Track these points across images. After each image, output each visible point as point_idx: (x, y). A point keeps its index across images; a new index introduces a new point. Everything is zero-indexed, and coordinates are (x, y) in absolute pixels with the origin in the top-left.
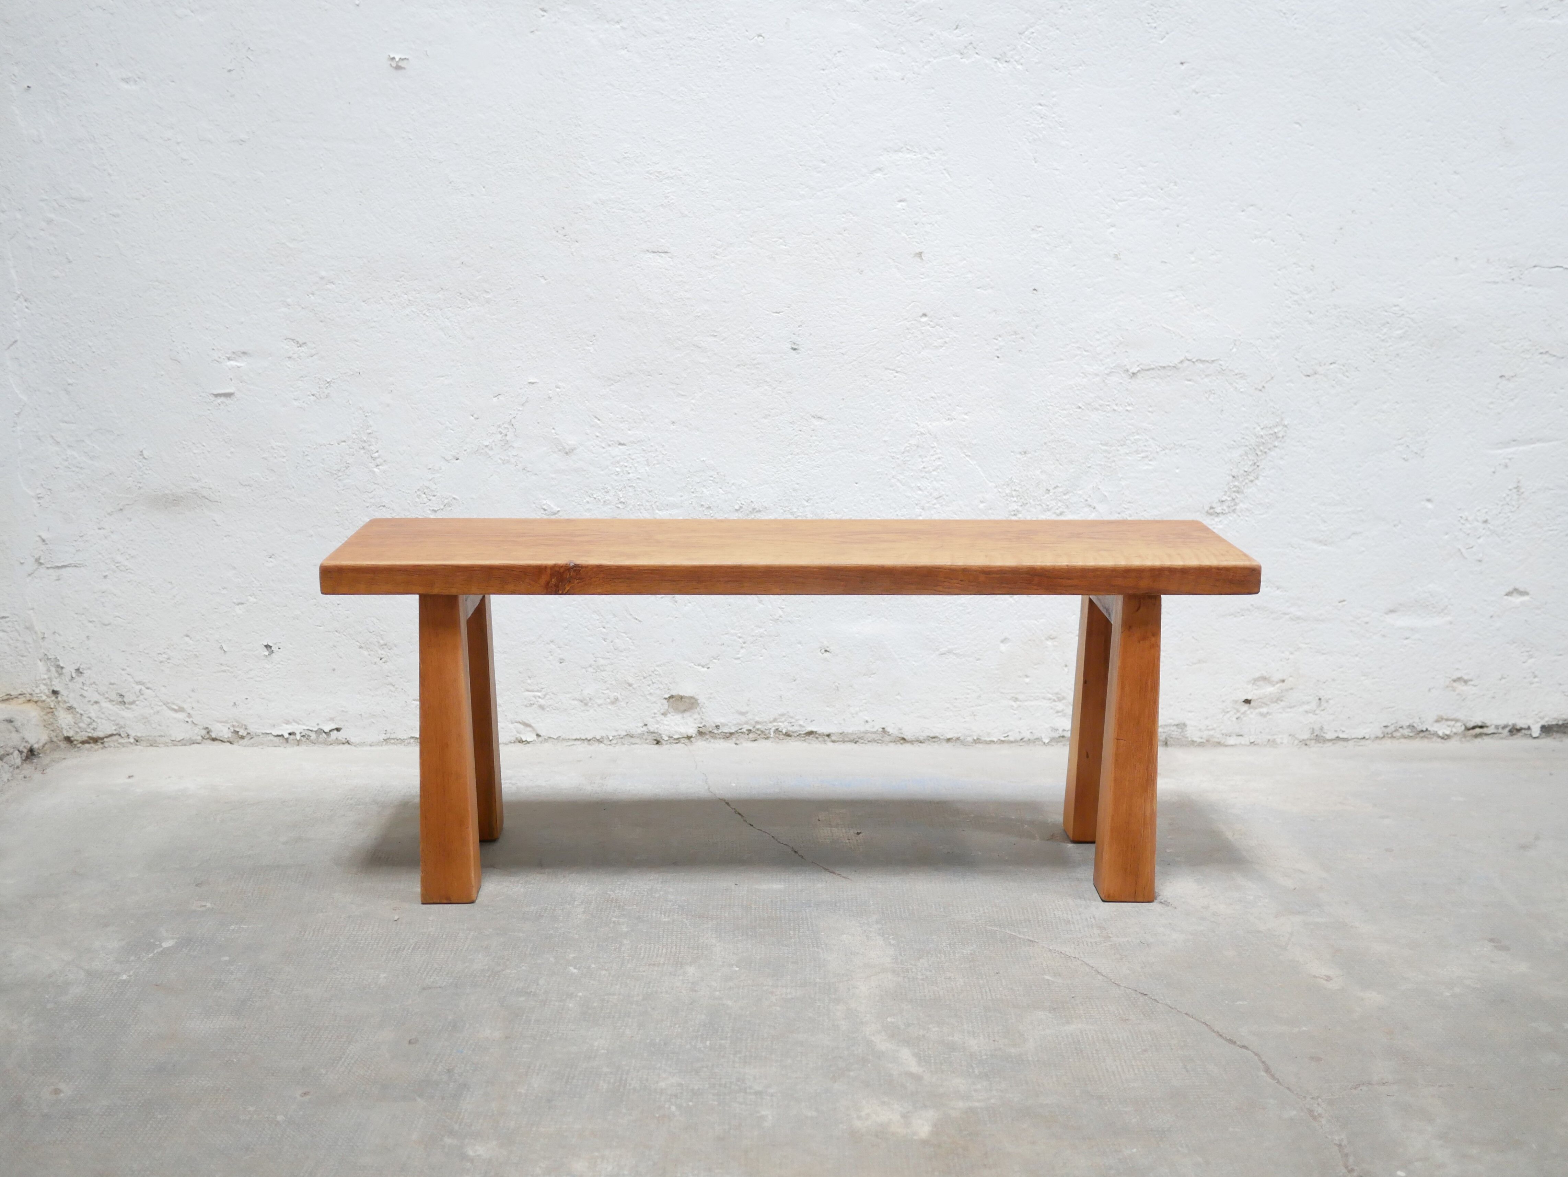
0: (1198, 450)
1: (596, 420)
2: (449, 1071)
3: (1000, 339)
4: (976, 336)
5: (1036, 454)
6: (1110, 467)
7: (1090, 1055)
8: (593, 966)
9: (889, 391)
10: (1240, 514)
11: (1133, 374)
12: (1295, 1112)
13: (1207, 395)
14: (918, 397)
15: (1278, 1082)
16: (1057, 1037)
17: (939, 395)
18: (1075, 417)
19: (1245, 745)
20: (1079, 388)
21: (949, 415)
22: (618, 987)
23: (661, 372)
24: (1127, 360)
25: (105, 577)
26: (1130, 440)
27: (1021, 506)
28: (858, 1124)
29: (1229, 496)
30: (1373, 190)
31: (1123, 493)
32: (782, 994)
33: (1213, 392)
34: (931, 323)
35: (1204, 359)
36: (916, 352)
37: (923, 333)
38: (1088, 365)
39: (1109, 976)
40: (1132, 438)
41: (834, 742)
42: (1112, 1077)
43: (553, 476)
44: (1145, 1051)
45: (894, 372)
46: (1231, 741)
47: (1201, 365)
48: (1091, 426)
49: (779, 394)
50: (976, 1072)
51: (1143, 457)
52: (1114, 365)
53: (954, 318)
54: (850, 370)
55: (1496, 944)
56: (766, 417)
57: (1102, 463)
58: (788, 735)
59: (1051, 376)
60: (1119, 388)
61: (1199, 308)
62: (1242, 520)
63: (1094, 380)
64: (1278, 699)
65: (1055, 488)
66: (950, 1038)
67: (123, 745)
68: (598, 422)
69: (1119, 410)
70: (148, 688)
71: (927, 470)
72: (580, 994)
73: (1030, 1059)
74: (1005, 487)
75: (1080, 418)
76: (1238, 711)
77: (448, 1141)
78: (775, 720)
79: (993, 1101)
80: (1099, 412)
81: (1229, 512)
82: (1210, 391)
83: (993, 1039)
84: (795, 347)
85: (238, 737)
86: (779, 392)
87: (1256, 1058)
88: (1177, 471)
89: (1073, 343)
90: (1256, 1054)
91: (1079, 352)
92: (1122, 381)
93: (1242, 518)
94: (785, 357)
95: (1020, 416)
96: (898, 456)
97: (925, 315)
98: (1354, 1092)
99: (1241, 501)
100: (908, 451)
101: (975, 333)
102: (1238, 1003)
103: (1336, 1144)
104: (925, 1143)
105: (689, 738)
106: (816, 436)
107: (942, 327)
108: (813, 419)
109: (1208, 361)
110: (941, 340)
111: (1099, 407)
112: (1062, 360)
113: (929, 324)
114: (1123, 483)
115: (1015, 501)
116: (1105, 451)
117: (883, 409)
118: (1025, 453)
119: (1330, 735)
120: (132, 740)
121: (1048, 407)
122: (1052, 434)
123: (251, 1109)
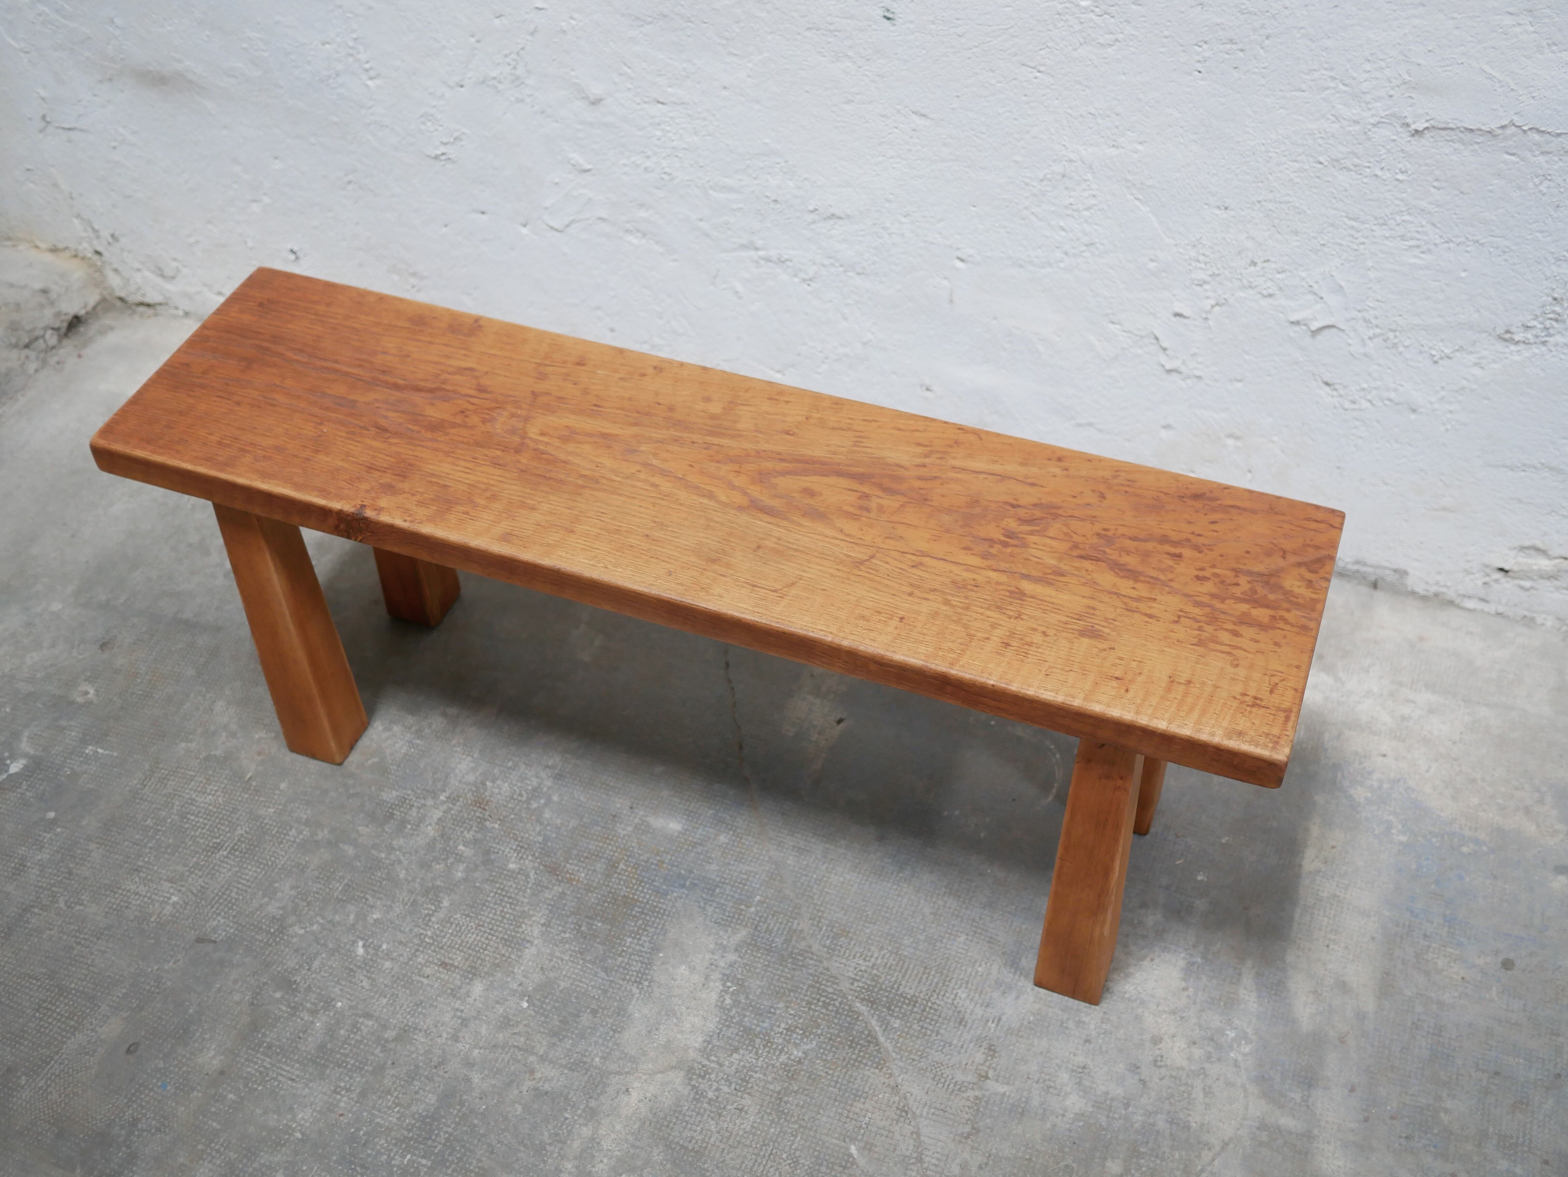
0: (1504, 252)
1: (625, 68)
2: (134, 1123)
3: (1205, 46)
4: (1167, 37)
5: (1243, 213)
6: (1356, 250)
9: (1026, 95)
10: (1553, 349)
11: (1417, 131)
13: (1537, 180)
14: (1069, 111)
17: (1101, 112)
18: (1312, 175)
19: (1489, 614)
20: (1323, 136)
21: (1115, 141)
22: (385, 1001)
23: (706, 20)
24: (1410, 109)
25: (114, 148)
26: (1395, 220)
27: (1211, 276)
29: (1542, 323)
31: (1370, 288)
32: (541, 1078)
33: (1549, 178)
34: (1097, 10)
35: (1543, 129)
36: (1070, 48)
37: (1082, 23)
38: (1344, 105)
40: (1399, 219)
43: (579, 127)
45: (1034, 70)
46: (1470, 604)
47: (1537, 137)
48: (1334, 191)
49: (866, 75)
51: (1411, 247)
52: (1387, 113)
53: (1133, 7)
54: (969, 58)
56: (849, 102)
57: (1344, 243)
59: (1282, 111)
60: (1389, 147)
61: (1554, 48)
62: (1554, 356)
63: (1351, 128)
64: (1551, 576)
65: (1266, 261)
67: (173, 317)
68: (629, 71)
69: (1384, 177)
70: (184, 266)
71: (1074, 207)
72: (340, 1004)
74: (1189, 247)
75: (1318, 177)
76: (1488, 575)
80: (1352, 173)
81: (1536, 343)
82: (1544, 175)
84: (889, 15)
86: (867, 73)
88: (1463, 274)
89: (1326, 69)
91: (1332, 84)
92: (1395, 137)
93: (1554, 353)
94: (874, 27)
95: (1224, 158)
96: (1034, 184)
99: (1559, 333)
100: (1049, 180)
101: (1166, 33)
106: (918, 138)
107: (1113, 17)
108: (914, 116)
109: (1549, 133)
110: (1111, 36)
111: (1352, 167)
112: (1303, 91)
113: (1092, 11)
114: (1372, 274)
115: (1202, 269)
116: (1352, 228)
117: (1015, 119)
118: (1226, 208)
120: (181, 313)
121: (1271, 154)
122: (1271, 191)
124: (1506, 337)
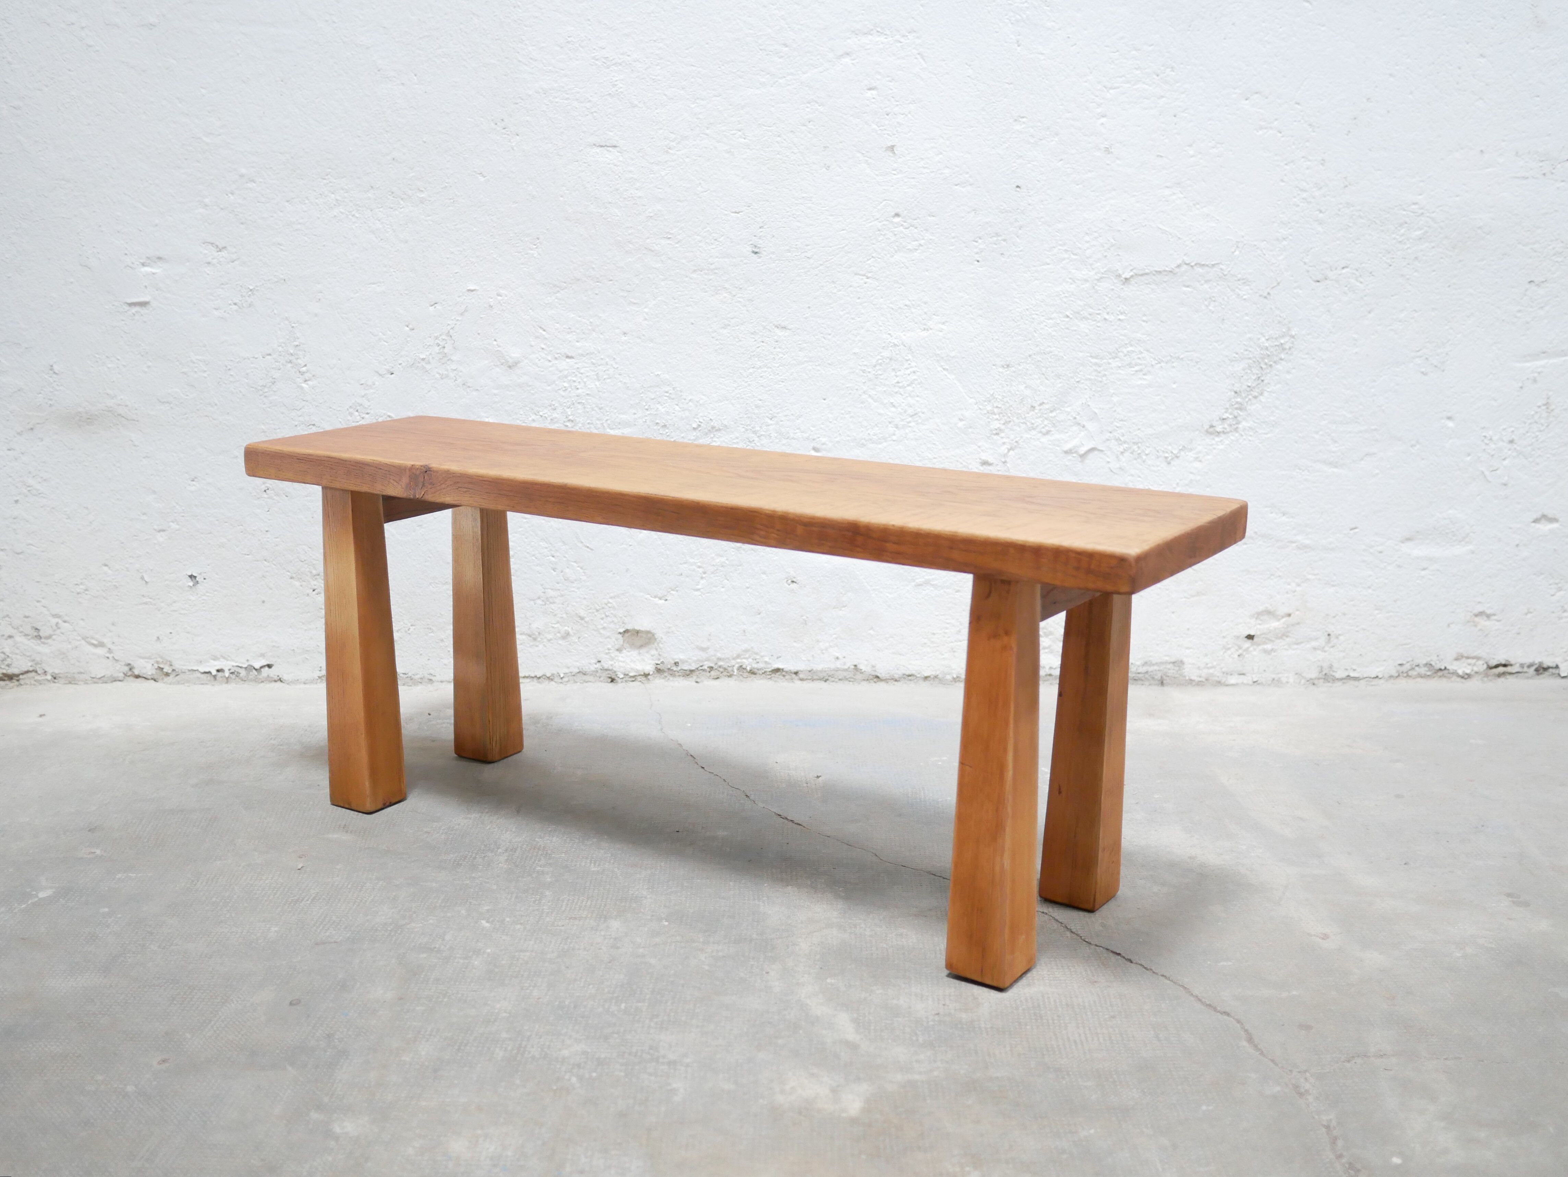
0: (1197, 362)
1: (541, 331)
2: (329, 1036)
3: (980, 241)
4: (954, 238)
5: (1020, 368)
6: (1101, 382)
7: (1051, 1022)
8: (508, 919)
9: (859, 298)
10: (1243, 433)
11: (1126, 279)
12: (1278, 1088)
13: (1206, 303)
14: (891, 305)
15: (1262, 1053)
16: (1015, 1001)
17: (913, 302)
18: (1063, 327)
19: (1248, 684)
20: (1066, 295)
21: (925, 325)
22: (532, 942)
23: (611, 278)
24: (1119, 264)
25: (17, 501)
26: (1123, 352)
27: (1004, 424)
28: (780, 1099)
29: (1231, 414)
30: (1391, 75)
31: (1115, 411)
32: (712, 952)
33: (1214, 299)
34: (905, 224)
35: (1203, 263)
36: (889, 255)
37: (895, 235)
38: (1076, 269)
39: (1079, 933)
40: (1125, 351)
41: (802, 680)
42: (1074, 1047)
43: (496, 391)
44: (1113, 1017)
45: (864, 277)
46: (1233, 680)
47: (1200, 270)
48: (1080, 337)
49: (740, 302)
50: (921, 1040)
51: (1136, 371)
52: (1105, 269)
53: (929, 218)
54: (817, 275)
55: (1515, 900)
56: (725, 327)
57: (1092, 377)
58: (752, 672)
59: (1036, 282)
60: (1110, 296)
61: (1198, 206)
62: (1244, 439)
63: (1083, 286)
64: (1284, 635)
65: (1041, 404)
66: (895, 1002)
67: (40, 682)
68: (544, 333)
69: (1110, 320)
70: (65, 622)
71: (900, 385)
72: (489, 951)
73: (983, 1025)
74: (986, 403)
75: (1067, 328)
76: (1240, 648)
77: (314, 1115)
78: (738, 656)
79: (936, 1073)
80: (1089, 321)
81: (1231, 431)
82: (1210, 298)
83: (943, 1003)
84: (756, 250)
85: (162, 673)
86: (739, 299)
87: (1238, 1025)
88: (1174, 386)
89: (1061, 245)
90: (1238, 1021)
91: (1066, 256)
92: (1113, 287)
93: (1244, 437)
94: (745, 261)
95: (1002, 326)
96: (869, 370)
97: (897, 215)
98: (1348, 1065)
99: (1244, 419)
100: (881, 364)
101: (953, 235)
102: (1222, 963)
103: (1324, 1126)
104: (854, 1121)
105: (646, 675)
106: (780, 348)
107: (916, 228)
108: (776, 329)
109: (1207, 265)
110: (916, 243)
111: (1089, 316)
112: (1048, 264)
113: (902, 225)
114: (1115, 399)
115: (997, 419)
116: (1096, 364)
117: (853, 319)
118: (1008, 366)
119: (1340, 674)
120: (49, 677)
121: (1033, 316)
122: (1037, 346)
123: (100, 1078)
124: (1211, 431)
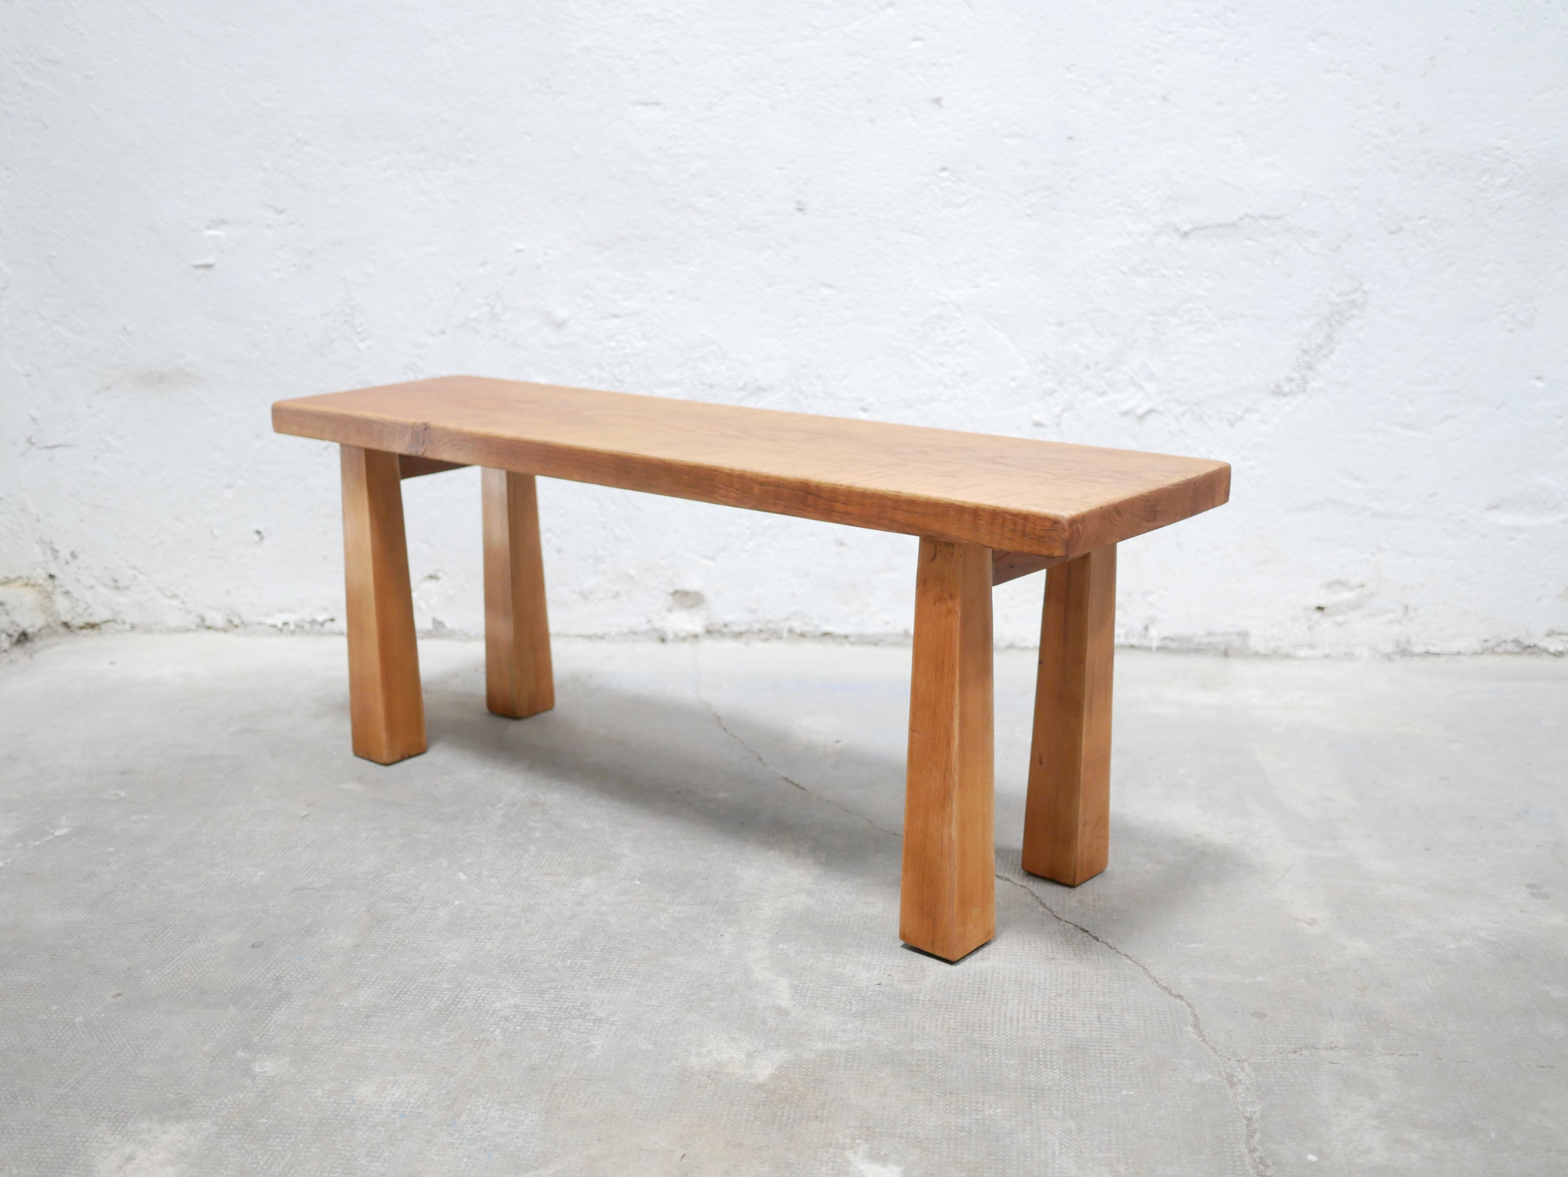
0: (1262, 320)
1: (587, 291)
2: (278, 979)
3: (1030, 195)
4: (1003, 192)
5: (1074, 326)
6: (1159, 340)
7: (993, 997)
8: (485, 873)
9: (906, 255)
10: (1312, 394)
11: (1185, 233)
12: (1210, 1077)
13: (1271, 257)
14: (939, 262)
15: (1204, 1040)
16: (963, 974)
17: (962, 259)
18: (1119, 283)
19: (1318, 658)
20: (1122, 250)
21: (974, 282)
22: (501, 896)
23: (656, 237)
24: (1177, 217)
25: (96, 458)
26: (1182, 309)
27: (1057, 384)
28: (693, 1061)
29: (1299, 374)
30: (1472, 12)
31: (1175, 371)
32: (674, 912)
33: (1279, 253)
34: (952, 178)
35: (1267, 215)
36: (936, 211)
37: (942, 189)
38: (1132, 223)
39: (1052, 908)
40: (1184, 307)
41: (852, 643)
42: (1008, 1024)
43: (544, 351)
44: (1060, 995)
45: (911, 234)
46: (1302, 653)
47: (1264, 223)
48: (1136, 294)
50: (854, 1009)
51: (1197, 329)
52: (1163, 223)
53: (978, 172)
55: (1535, 891)
56: (770, 285)
57: (1150, 336)
58: (802, 635)
59: (1090, 236)
60: (1168, 250)
61: (1261, 155)
62: (1314, 400)
63: (1140, 240)
64: (1356, 606)
65: (1096, 364)
66: (840, 970)
67: (119, 631)
68: (590, 292)
69: (1169, 275)
70: (142, 573)
71: (949, 344)
72: (457, 902)
73: (922, 998)
74: (1038, 363)
75: (1123, 285)
76: (1310, 619)
77: (240, 1054)
78: (788, 619)
79: (857, 1044)
80: (1146, 277)
81: (1299, 392)
82: (1275, 252)
83: (889, 973)
84: (801, 207)
85: (232, 626)
86: (784, 257)
87: (1189, 1010)
88: (1238, 344)
89: (1115, 198)
90: (1190, 1006)
91: (1122, 209)
92: (1171, 242)
93: (1313, 398)
94: (789, 218)
95: (1055, 282)
96: (917, 329)
97: (944, 169)
98: (1292, 1056)
99: (1313, 379)
100: (929, 323)
101: (1003, 188)
102: (1192, 945)
103: (1246, 1117)
104: (760, 1087)
105: (696, 636)
106: (825, 306)
107: (964, 182)
108: (822, 287)
109: (1272, 218)
110: (964, 197)
111: (1146, 272)
112: (1103, 218)
113: (949, 179)
114: (1174, 358)
115: (1050, 379)
116: (1154, 322)
117: (899, 276)
118: (1061, 324)
119: (1418, 649)
120: (127, 627)
121: (1087, 272)
122: (1092, 303)
123: (54, 1008)
124: (1278, 392)
